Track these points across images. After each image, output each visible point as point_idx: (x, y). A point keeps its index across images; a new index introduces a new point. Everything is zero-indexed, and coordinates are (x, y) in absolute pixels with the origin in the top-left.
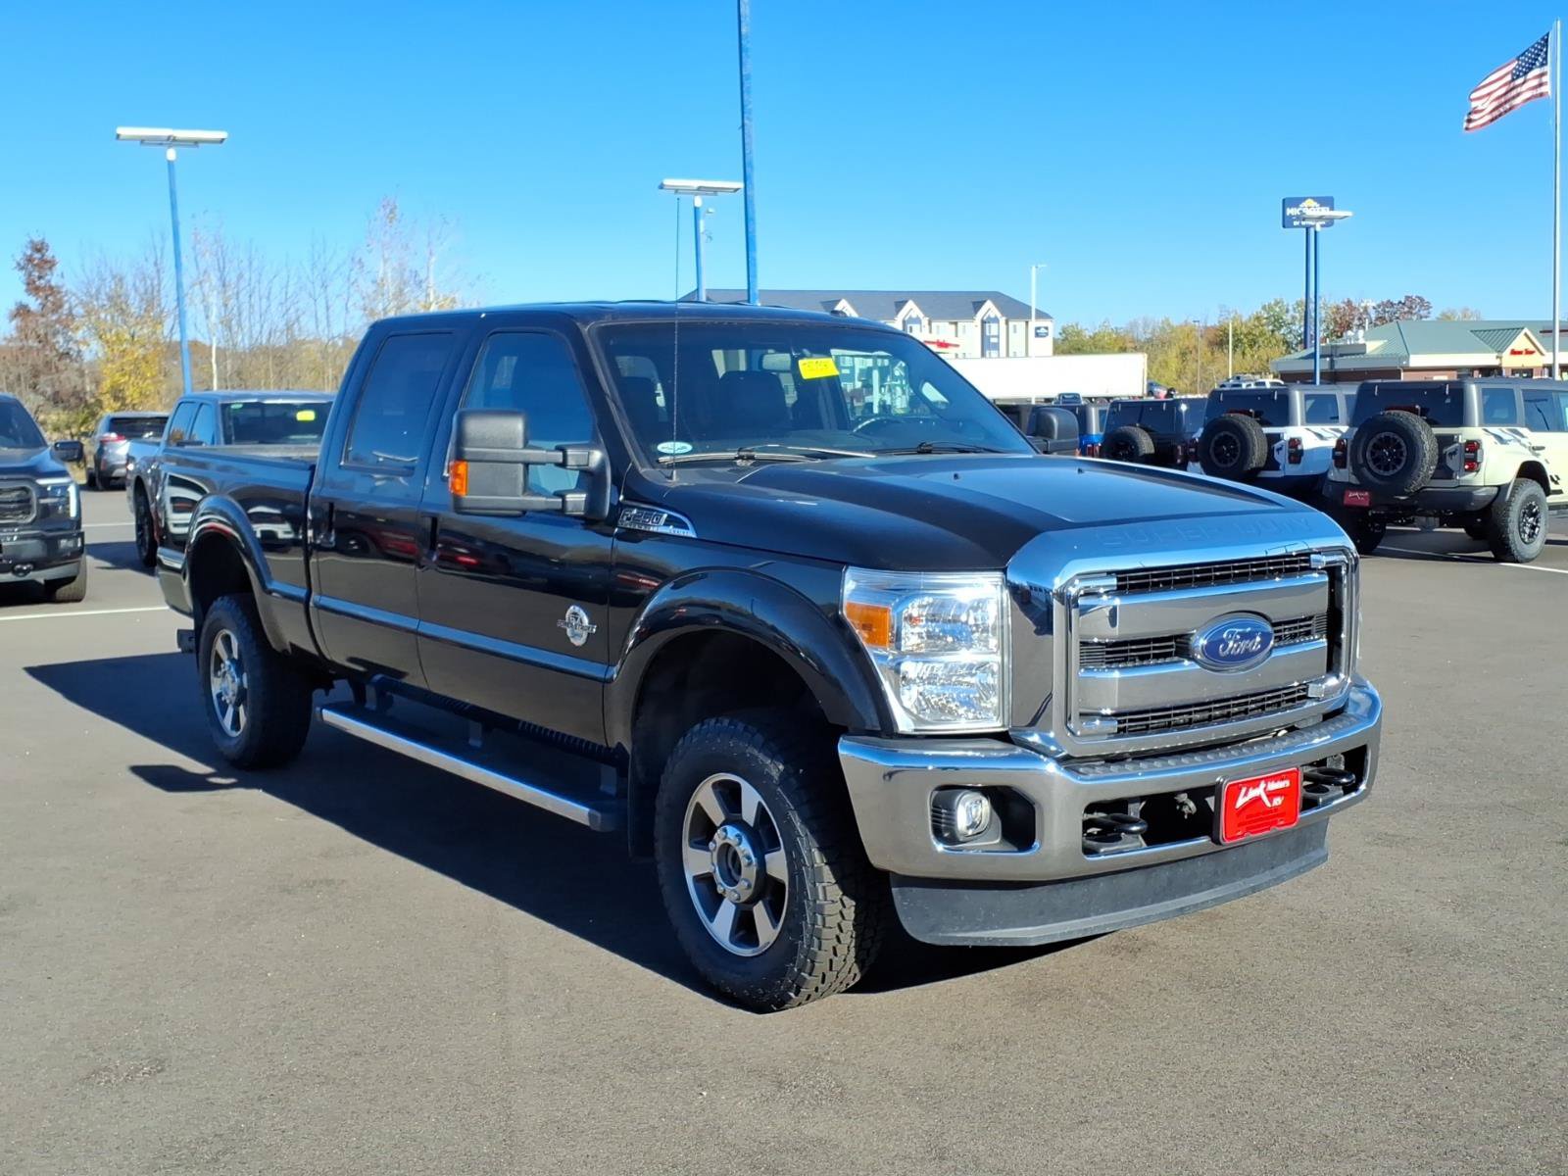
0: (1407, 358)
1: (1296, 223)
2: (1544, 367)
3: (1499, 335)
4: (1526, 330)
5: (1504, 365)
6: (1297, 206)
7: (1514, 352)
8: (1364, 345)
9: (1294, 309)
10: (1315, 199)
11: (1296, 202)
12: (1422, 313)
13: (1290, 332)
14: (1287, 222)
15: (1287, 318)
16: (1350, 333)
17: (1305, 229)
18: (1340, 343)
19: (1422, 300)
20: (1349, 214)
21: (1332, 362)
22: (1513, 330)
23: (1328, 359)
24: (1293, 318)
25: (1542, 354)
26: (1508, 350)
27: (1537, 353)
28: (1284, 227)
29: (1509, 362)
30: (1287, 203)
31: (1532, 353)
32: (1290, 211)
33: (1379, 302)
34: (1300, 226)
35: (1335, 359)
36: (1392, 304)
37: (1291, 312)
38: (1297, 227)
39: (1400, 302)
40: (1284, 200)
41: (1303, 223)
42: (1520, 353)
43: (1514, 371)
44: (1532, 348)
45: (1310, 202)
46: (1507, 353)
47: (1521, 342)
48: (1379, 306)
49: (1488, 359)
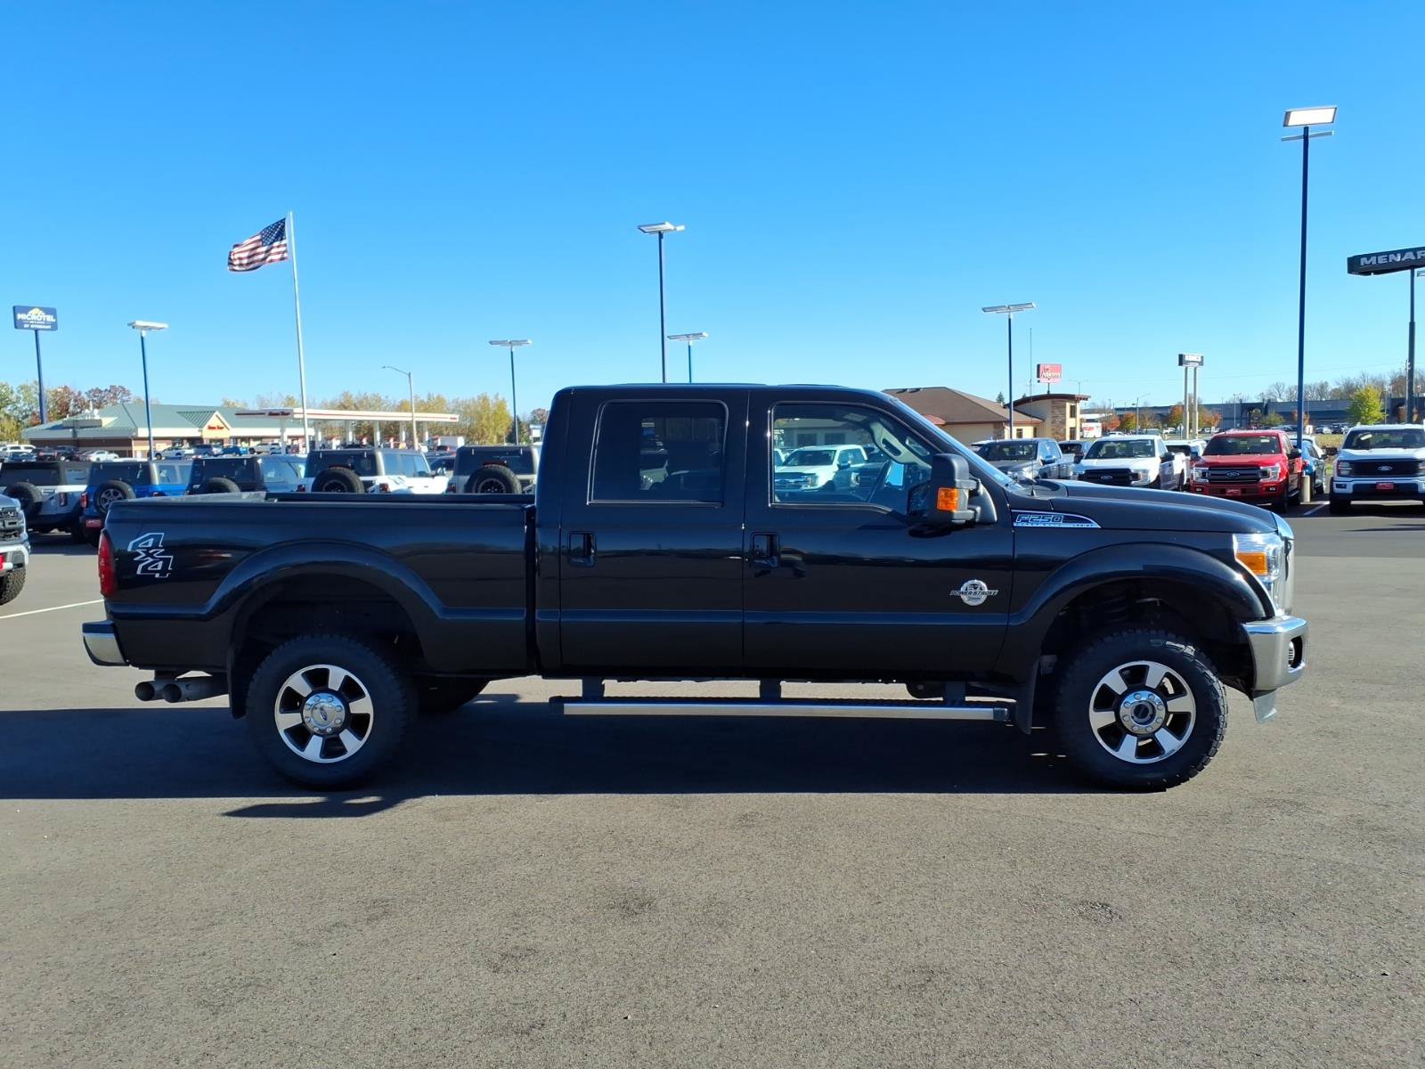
0: (136, 430)
1: (26, 326)
2: (231, 438)
3: (199, 415)
4: (217, 413)
5: (204, 437)
6: (26, 313)
7: (210, 428)
8: (100, 421)
9: (18, 392)
10: (41, 309)
11: (26, 310)
12: (124, 398)
13: (15, 409)
14: (18, 324)
15: (13, 397)
16: (87, 411)
17: (34, 332)
18: (79, 418)
19: (124, 389)
20: (165, 326)
21: (75, 433)
22: (208, 413)
23: (71, 430)
24: (18, 398)
25: (228, 429)
26: (206, 426)
27: (225, 429)
28: (16, 327)
29: (207, 435)
30: (16, 310)
31: (221, 428)
32: (20, 316)
33: (90, 389)
34: (29, 328)
35: (77, 430)
36: (100, 392)
37: (16, 394)
38: (27, 329)
39: (106, 390)
40: (14, 307)
41: (32, 326)
42: (214, 428)
43: (211, 440)
44: (222, 425)
45: (36, 311)
46: (205, 428)
47: (214, 421)
48: (90, 392)
49: (192, 432)
